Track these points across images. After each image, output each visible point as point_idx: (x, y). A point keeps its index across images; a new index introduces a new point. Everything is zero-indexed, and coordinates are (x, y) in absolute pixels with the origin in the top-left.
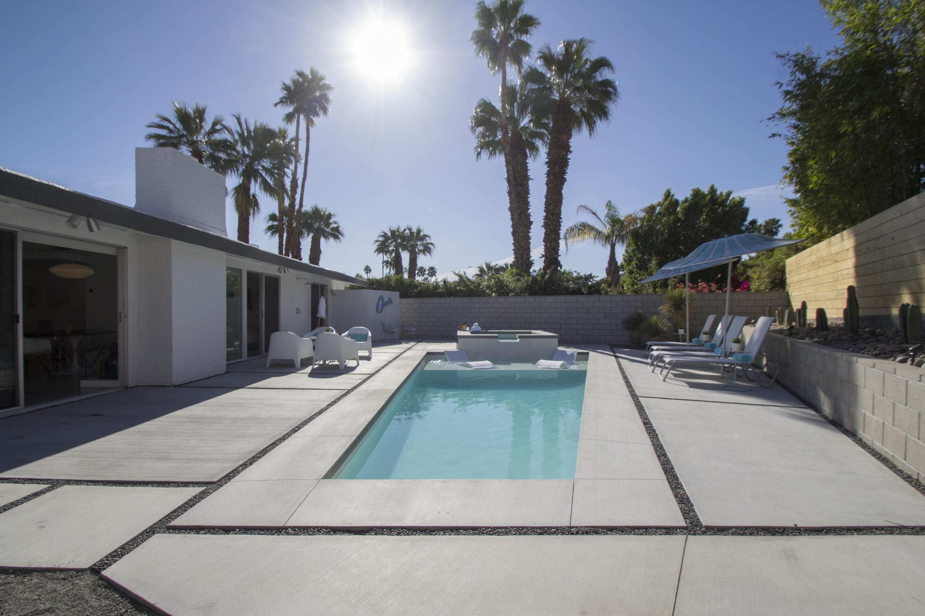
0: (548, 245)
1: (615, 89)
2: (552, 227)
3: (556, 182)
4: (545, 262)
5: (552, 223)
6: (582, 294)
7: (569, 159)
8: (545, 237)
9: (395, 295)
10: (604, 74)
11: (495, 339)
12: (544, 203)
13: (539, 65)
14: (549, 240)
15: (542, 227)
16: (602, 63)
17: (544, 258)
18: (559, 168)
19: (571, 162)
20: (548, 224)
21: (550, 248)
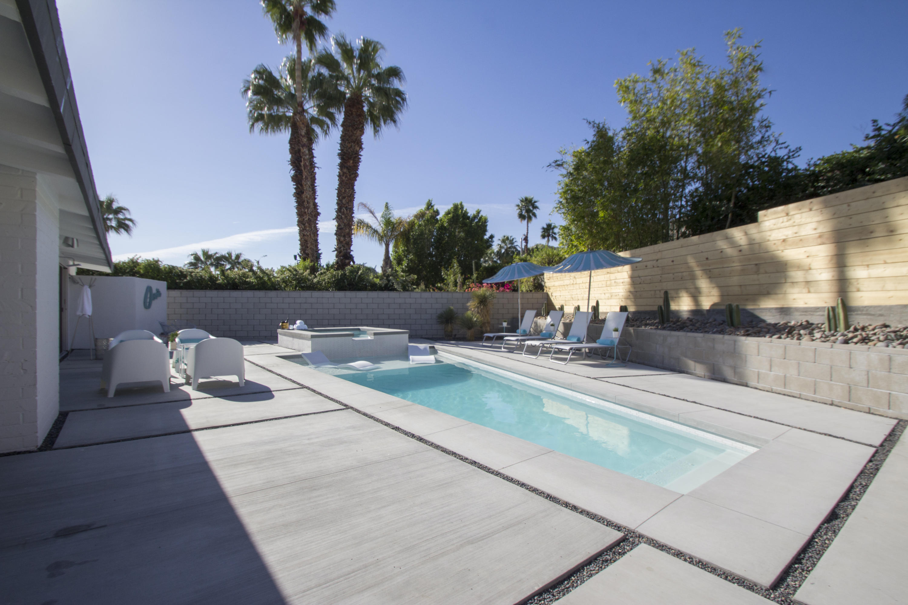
0: (342, 239)
1: (404, 100)
2: (345, 221)
3: (350, 176)
4: (337, 256)
5: (346, 217)
6: (394, 290)
7: (361, 156)
8: (337, 231)
9: (161, 285)
10: (396, 84)
11: (350, 338)
12: (336, 195)
13: (334, 49)
14: (343, 234)
15: (334, 219)
16: (394, 72)
17: (336, 252)
18: (353, 163)
19: (362, 158)
20: (342, 218)
21: (344, 242)
